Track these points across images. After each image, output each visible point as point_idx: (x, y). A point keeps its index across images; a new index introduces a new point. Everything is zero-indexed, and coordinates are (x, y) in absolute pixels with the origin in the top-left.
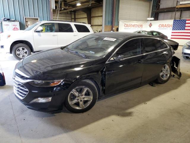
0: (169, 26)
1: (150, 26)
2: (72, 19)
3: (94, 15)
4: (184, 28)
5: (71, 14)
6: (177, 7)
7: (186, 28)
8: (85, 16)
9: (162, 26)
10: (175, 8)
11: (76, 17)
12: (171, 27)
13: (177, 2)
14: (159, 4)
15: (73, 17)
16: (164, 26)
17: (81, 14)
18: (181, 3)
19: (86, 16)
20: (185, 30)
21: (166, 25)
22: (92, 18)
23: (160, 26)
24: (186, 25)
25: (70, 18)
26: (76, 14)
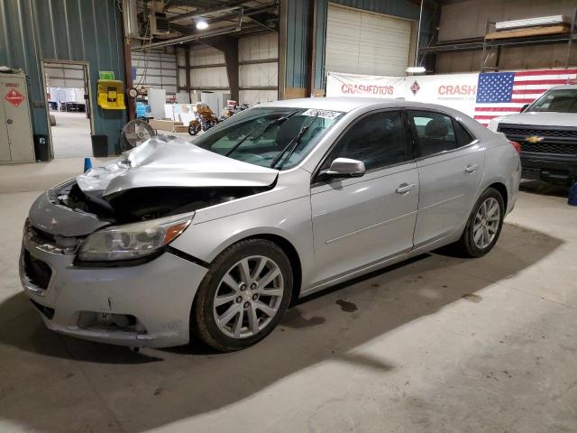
0: (466, 90)
1: (414, 92)
2: (179, 67)
3: (246, 58)
4: (510, 96)
5: (175, 53)
6: (487, 37)
7: (514, 96)
8: (220, 58)
9: (449, 89)
10: (481, 39)
11: (192, 64)
12: (471, 92)
13: (489, 23)
14: (438, 29)
15: (182, 63)
16: (453, 91)
17: (205, 55)
18: (499, 25)
19: (223, 61)
20: (511, 101)
21: (458, 87)
22: (240, 67)
23: (442, 90)
24: (516, 88)
25: (174, 66)
26: (192, 53)
